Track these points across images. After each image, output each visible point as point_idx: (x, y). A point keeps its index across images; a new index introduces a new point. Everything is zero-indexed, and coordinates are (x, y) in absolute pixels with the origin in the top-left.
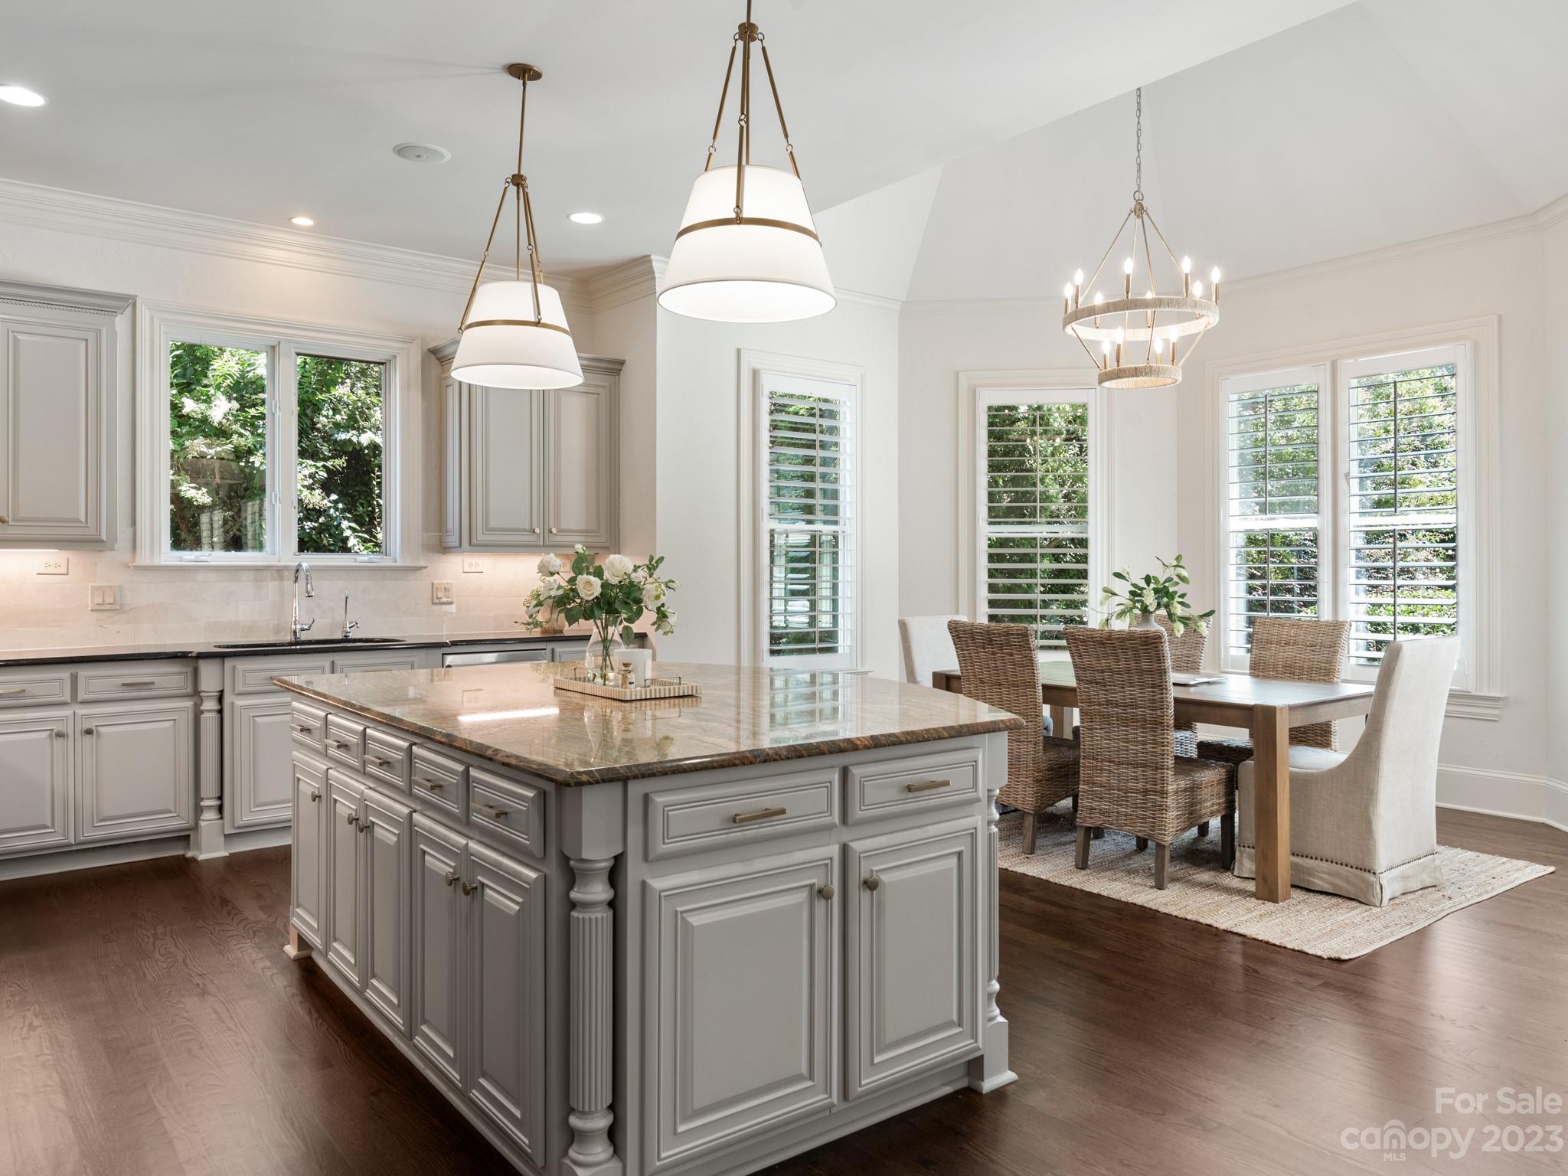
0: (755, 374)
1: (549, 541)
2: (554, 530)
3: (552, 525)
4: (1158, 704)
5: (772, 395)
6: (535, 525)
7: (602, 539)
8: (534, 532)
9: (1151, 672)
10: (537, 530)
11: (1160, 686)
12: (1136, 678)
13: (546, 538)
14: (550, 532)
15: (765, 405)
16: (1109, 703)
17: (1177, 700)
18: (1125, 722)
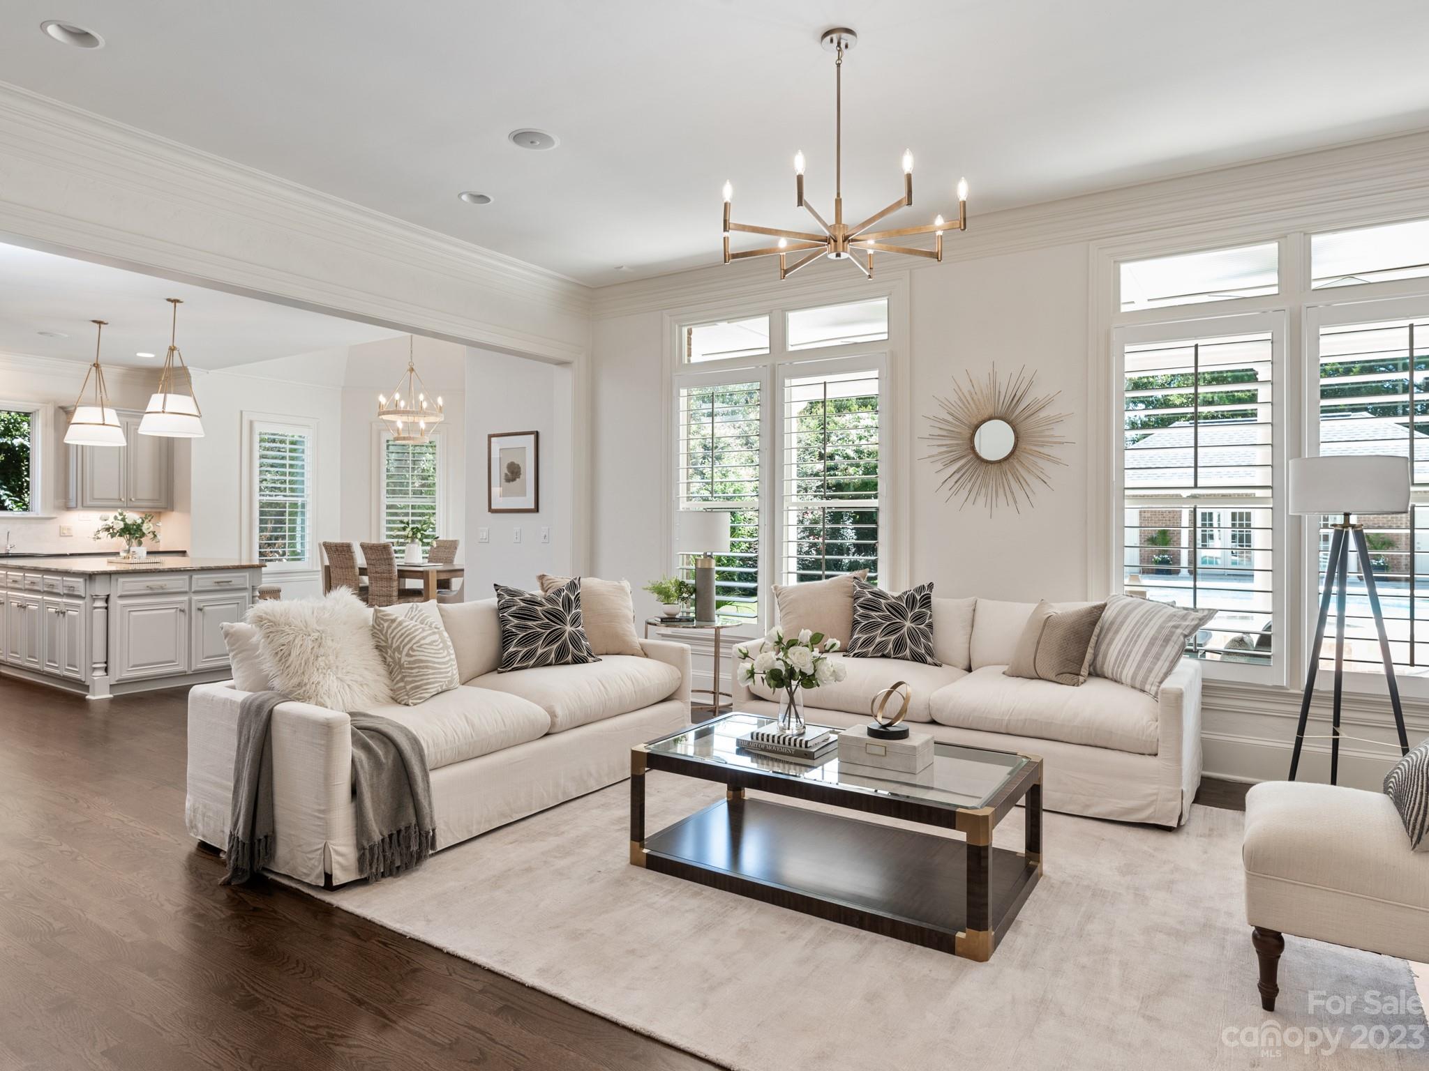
0: (251, 423)
1: (130, 504)
2: (133, 499)
3: (132, 496)
4: (390, 572)
5: (260, 434)
6: (121, 496)
7: (163, 504)
8: (121, 500)
9: (388, 559)
10: (123, 499)
11: (391, 564)
12: (383, 562)
13: (128, 503)
14: (131, 500)
15: (257, 438)
16: (376, 572)
17: (399, 570)
18: (382, 579)
